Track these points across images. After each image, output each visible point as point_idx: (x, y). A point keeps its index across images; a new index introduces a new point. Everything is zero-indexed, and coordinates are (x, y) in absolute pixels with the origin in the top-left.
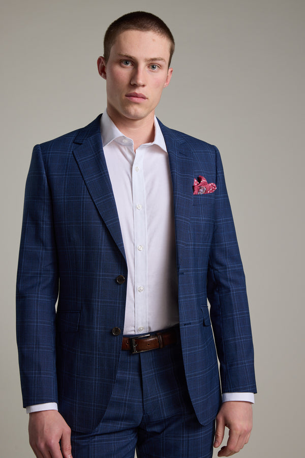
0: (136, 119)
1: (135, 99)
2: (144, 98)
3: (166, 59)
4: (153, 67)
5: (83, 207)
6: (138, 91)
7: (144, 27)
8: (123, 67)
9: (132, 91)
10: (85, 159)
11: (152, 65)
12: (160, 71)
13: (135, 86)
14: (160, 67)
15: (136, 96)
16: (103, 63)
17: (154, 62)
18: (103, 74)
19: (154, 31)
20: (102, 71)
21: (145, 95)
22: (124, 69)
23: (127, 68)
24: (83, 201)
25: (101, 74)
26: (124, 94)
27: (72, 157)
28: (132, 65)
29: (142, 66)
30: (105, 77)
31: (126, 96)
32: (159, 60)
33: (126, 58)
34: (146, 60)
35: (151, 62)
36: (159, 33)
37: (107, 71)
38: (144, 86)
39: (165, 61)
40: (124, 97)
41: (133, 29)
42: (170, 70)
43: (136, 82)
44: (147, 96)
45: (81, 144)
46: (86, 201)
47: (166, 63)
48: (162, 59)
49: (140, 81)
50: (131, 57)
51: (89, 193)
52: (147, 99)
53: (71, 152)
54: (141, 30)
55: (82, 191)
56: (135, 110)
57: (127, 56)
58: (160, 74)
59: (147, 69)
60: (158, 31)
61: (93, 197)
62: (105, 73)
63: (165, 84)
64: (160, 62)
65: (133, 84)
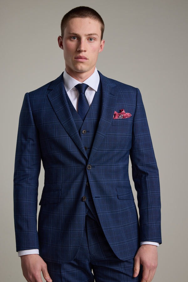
0: (82, 72)
1: (80, 60)
2: (86, 59)
3: (98, 35)
4: (91, 40)
5: (55, 128)
6: (82, 54)
7: (84, 16)
8: (72, 41)
9: (78, 55)
10: (55, 99)
11: (90, 38)
12: (95, 41)
13: (80, 51)
14: (95, 39)
15: (81, 58)
16: (61, 40)
17: (90, 36)
18: (61, 47)
19: (90, 17)
20: (61, 45)
21: (86, 57)
22: (73, 42)
23: (74, 41)
24: (55, 124)
25: (60, 47)
26: (74, 57)
27: (47, 99)
28: (78, 39)
29: (84, 39)
30: (62, 48)
31: (75, 58)
32: (94, 35)
33: (74, 35)
34: (86, 35)
35: (89, 36)
36: (93, 18)
37: (63, 44)
38: (85, 51)
39: (97, 35)
40: (74, 59)
41: (77, 17)
42: (102, 41)
43: (80, 49)
44: (87, 58)
45: (52, 90)
46: (57, 124)
47: (98, 37)
48: (96, 34)
49: (83, 48)
50: (76, 34)
51: (58, 119)
52: (88, 59)
53: (46, 96)
54: (82, 17)
55: (54, 119)
56: (81, 66)
57: (74, 34)
58: (96, 44)
59: (87, 41)
60: (93, 17)
61: (61, 121)
62: (62, 46)
63: (100, 50)
64: (94, 36)
65: (78, 50)
